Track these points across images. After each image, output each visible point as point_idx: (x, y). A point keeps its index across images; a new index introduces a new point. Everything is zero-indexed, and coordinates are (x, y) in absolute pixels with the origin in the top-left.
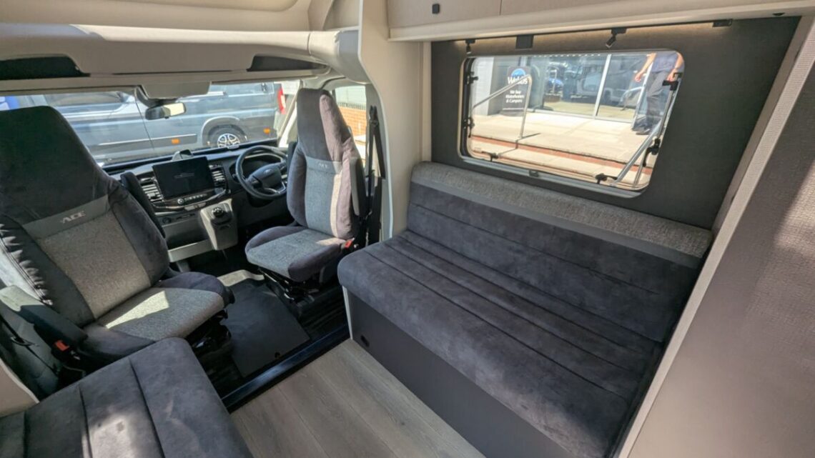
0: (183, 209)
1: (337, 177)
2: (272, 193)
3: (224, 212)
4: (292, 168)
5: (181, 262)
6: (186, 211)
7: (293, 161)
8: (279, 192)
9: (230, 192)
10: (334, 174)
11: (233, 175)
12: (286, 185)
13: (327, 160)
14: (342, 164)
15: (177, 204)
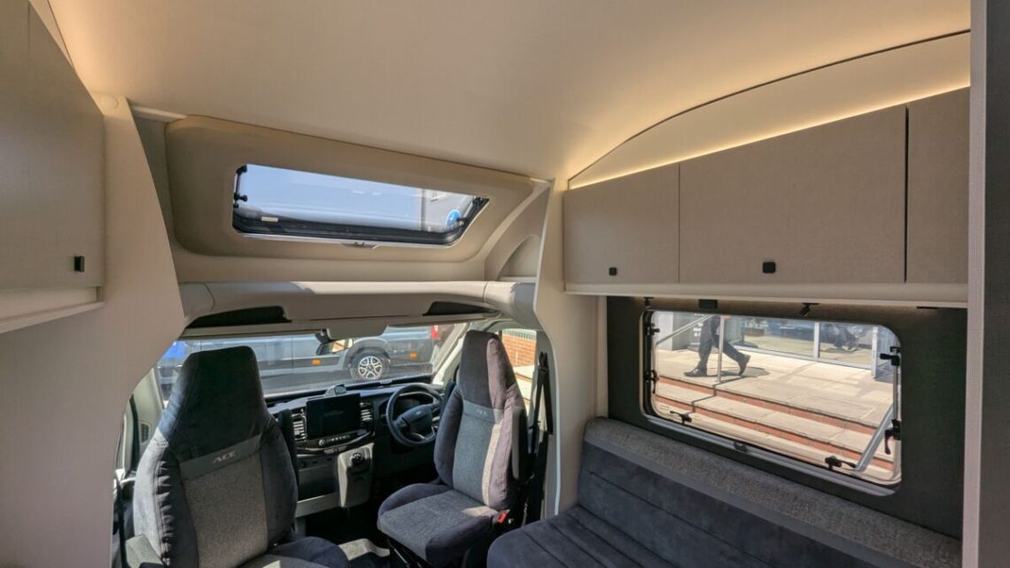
0: (322, 452)
1: (497, 428)
2: (419, 439)
3: (364, 459)
4: (446, 412)
6: (324, 455)
7: (449, 403)
8: (427, 439)
9: (374, 434)
10: (492, 423)
11: (382, 416)
12: (436, 430)
13: (486, 406)
14: (503, 412)
15: (318, 446)
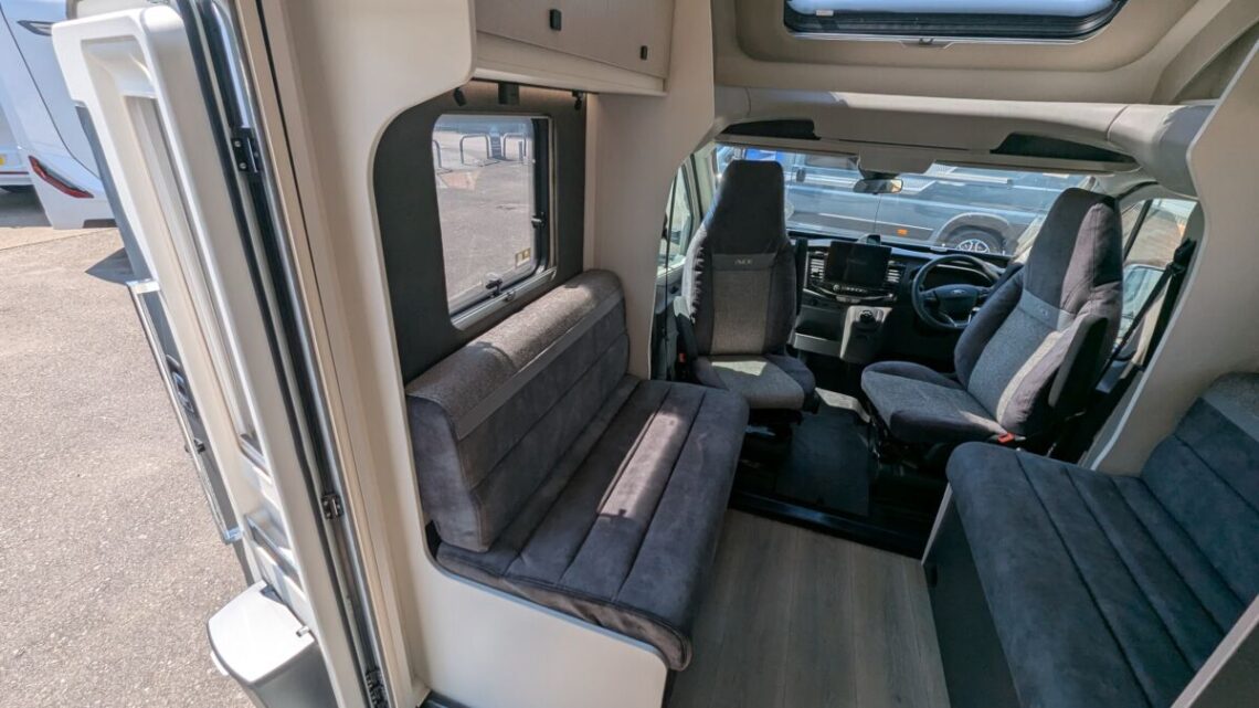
0: (834, 297)
1: (1055, 335)
2: (947, 322)
3: (873, 320)
4: (995, 298)
5: (804, 352)
6: (836, 301)
7: (1002, 289)
8: (956, 325)
9: (896, 299)
10: (1053, 328)
11: (910, 281)
13: (1053, 305)
14: (1074, 318)
15: (831, 290)
